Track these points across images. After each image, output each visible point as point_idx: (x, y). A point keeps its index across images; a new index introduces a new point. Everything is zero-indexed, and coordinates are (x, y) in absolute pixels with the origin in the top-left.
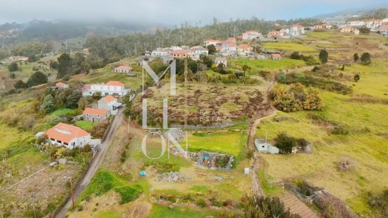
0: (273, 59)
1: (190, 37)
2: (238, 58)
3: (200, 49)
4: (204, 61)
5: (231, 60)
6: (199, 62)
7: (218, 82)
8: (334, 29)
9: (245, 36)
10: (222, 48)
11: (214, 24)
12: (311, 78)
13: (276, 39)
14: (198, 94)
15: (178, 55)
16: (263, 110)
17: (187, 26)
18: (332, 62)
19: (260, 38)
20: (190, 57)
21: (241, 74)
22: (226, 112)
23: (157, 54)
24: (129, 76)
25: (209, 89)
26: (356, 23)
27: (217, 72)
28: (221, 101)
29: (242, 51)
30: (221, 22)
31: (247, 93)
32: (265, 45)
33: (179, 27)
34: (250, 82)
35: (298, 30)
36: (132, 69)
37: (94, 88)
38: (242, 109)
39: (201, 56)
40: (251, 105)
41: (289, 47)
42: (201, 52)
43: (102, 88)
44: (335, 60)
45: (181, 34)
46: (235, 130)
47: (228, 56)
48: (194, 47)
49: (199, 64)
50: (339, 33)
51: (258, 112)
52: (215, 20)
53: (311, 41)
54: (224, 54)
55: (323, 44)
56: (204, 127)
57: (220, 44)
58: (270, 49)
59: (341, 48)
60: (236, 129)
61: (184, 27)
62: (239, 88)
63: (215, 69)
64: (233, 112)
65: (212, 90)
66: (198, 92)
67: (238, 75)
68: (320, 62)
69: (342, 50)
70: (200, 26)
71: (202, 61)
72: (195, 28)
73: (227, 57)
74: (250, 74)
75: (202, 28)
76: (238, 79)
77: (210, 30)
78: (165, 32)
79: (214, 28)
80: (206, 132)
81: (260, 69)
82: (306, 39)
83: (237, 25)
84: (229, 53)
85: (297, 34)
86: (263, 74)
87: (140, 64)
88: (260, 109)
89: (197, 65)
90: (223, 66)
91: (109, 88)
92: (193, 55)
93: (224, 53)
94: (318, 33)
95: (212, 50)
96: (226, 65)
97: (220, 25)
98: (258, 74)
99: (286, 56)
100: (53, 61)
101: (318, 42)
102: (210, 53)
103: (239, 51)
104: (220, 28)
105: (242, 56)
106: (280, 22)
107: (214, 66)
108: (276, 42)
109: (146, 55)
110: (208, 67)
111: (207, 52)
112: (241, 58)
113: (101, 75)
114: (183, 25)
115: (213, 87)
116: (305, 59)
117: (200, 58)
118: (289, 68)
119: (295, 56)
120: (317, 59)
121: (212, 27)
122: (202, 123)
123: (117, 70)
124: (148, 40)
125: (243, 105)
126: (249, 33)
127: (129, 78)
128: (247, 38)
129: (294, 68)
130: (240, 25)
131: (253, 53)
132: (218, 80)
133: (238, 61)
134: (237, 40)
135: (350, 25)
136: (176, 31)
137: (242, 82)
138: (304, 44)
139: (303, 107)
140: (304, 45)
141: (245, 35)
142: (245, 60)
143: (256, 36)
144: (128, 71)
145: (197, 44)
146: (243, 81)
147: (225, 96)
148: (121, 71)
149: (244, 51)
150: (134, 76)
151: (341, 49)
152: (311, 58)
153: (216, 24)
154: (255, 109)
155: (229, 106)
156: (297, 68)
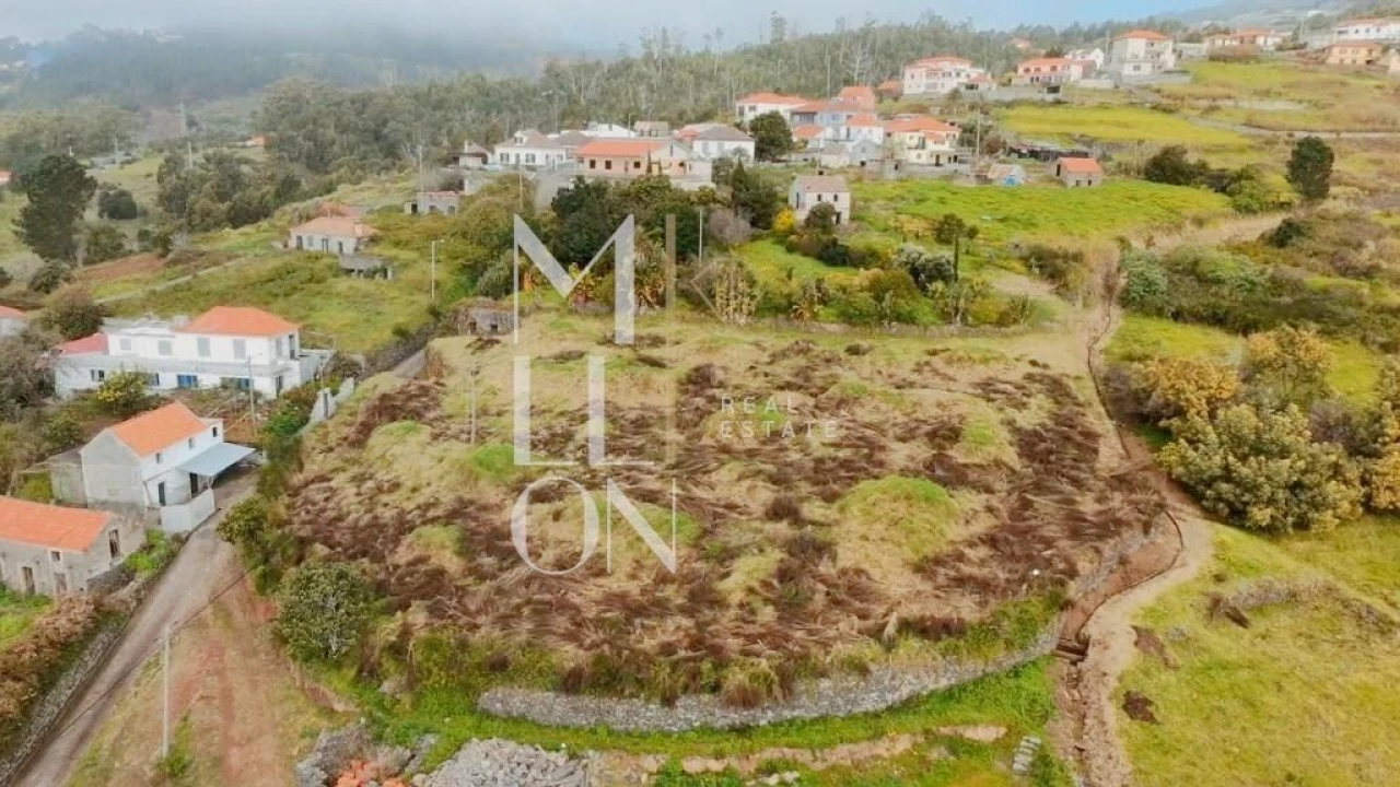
0: (1062, 183)
1: (680, 92)
2: (901, 180)
3: (718, 136)
4: (733, 196)
5: (867, 185)
6: (706, 199)
7: (815, 316)
8: (1293, 52)
9: (915, 82)
10: (820, 129)
11: (772, 42)
12: (1296, 287)
13: (1055, 90)
14: (700, 401)
15: (608, 165)
16: (1126, 534)
17: (665, 46)
18: (1348, 199)
19: (983, 87)
20: (665, 172)
21: (939, 272)
22: (885, 560)
23: (518, 156)
24: (350, 271)
25: (765, 358)
26: (1368, 31)
27: (806, 254)
28: (843, 454)
29: (915, 142)
30: (803, 33)
31: (987, 389)
32: (1008, 117)
33: (637, 52)
34: (995, 317)
35: (1146, 52)
36: (372, 231)
37: (125, 345)
38: (983, 524)
39: (719, 166)
40: (1039, 488)
41: (1119, 124)
42: (720, 147)
43: (165, 348)
44: (1363, 189)
45: (641, 77)
46: (970, 733)
47: (850, 166)
48: (688, 128)
49: (709, 211)
50: (1322, 68)
51: (1098, 551)
52: (779, 23)
53: (1214, 100)
54: (828, 160)
55: (1274, 113)
56: (737, 717)
57: (809, 115)
58: (1038, 135)
59: (1360, 131)
60: (975, 723)
61: (656, 50)
62: (934, 353)
63: (793, 238)
64: (938, 561)
65: (784, 371)
66: (699, 380)
67: (922, 275)
68: (1296, 198)
69: (1368, 140)
70: (716, 49)
71: (725, 193)
72: (701, 55)
73: (842, 171)
74: (979, 266)
75: (726, 57)
76: (924, 300)
77: (759, 65)
78: (578, 69)
79: (773, 56)
80: (750, 767)
81: (1026, 239)
82: (1188, 90)
83: (864, 45)
84: (852, 156)
85: (1146, 69)
86: (1050, 266)
87: (420, 209)
88: (1110, 526)
89: (695, 217)
90: (834, 218)
91: (204, 348)
92: (682, 165)
93: (830, 153)
94: (1229, 66)
95: (771, 138)
96: (845, 216)
97: (797, 43)
98: (1018, 265)
99: (1124, 170)
100: (115, 188)
101: (1245, 104)
102: (761, 152)
103: (901, 144)
104: (796, 54)
105: (915, 169)
106: (1032, 34)
107: (789, 221)
108: (1058, 102)
109: (463, 161)
110: (754, 223)
111: (750, 147)
112: (911, 176)
113: (216, 264)
114: (650, 42)
115: (784, 344)
116: (1222, 183)
117: (716, 177)
118: (1157, 228)
119: (1167, 169)
120: (1277, 181)
121: (767, 54)
122: (715, 688)
123: (300, 238)
124: (511, 102)
125: (989, 490)
126: (932, 65)
127: (342, 284)
128: (923, 89)
129: (1179, 227)
130: (879, 44)
131: (966, 152)
132: (811, 303)
133: (898, 192)
134: (880, 95)
135: (1343, 37)
136: (624, 68)
137: (946, 317)
138: (1186, 111)
139: (1369, 497)
140: (1186, 118)
141: (913, 77)
142: (933, 189)
143: (963, 79)
144: (349, 247)
145: (705, 117)
146: (957, 310)
147: (863, 414)
148: (317, 246)
149: (922, 146)
150: (371, 274)
151: (1360, 136)
152: (1251, 178)
153: (781, 39)
154: (1077, 527)
155: (902, 508)
156: (1194, 228)
